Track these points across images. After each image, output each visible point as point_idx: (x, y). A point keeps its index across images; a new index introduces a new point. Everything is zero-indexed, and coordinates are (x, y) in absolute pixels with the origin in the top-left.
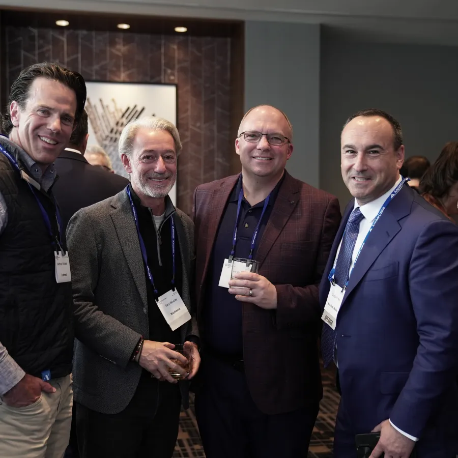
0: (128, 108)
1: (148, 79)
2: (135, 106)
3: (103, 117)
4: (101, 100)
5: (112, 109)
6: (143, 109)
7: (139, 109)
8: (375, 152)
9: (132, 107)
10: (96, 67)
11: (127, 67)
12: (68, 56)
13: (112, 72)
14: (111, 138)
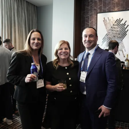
0: (117, 20)
1: (124, 9)
2: (120, 19)
3: (109, 23)
4: (108, 18)
5: (112, 20)
6: (122, 19)
7: (121, 19)
8: (92, 36)
9: (118, 19)
10: (107, 8)
11: (117, 6)
12: (99, 6)
13: (112, 9)
14: (111, 30)
